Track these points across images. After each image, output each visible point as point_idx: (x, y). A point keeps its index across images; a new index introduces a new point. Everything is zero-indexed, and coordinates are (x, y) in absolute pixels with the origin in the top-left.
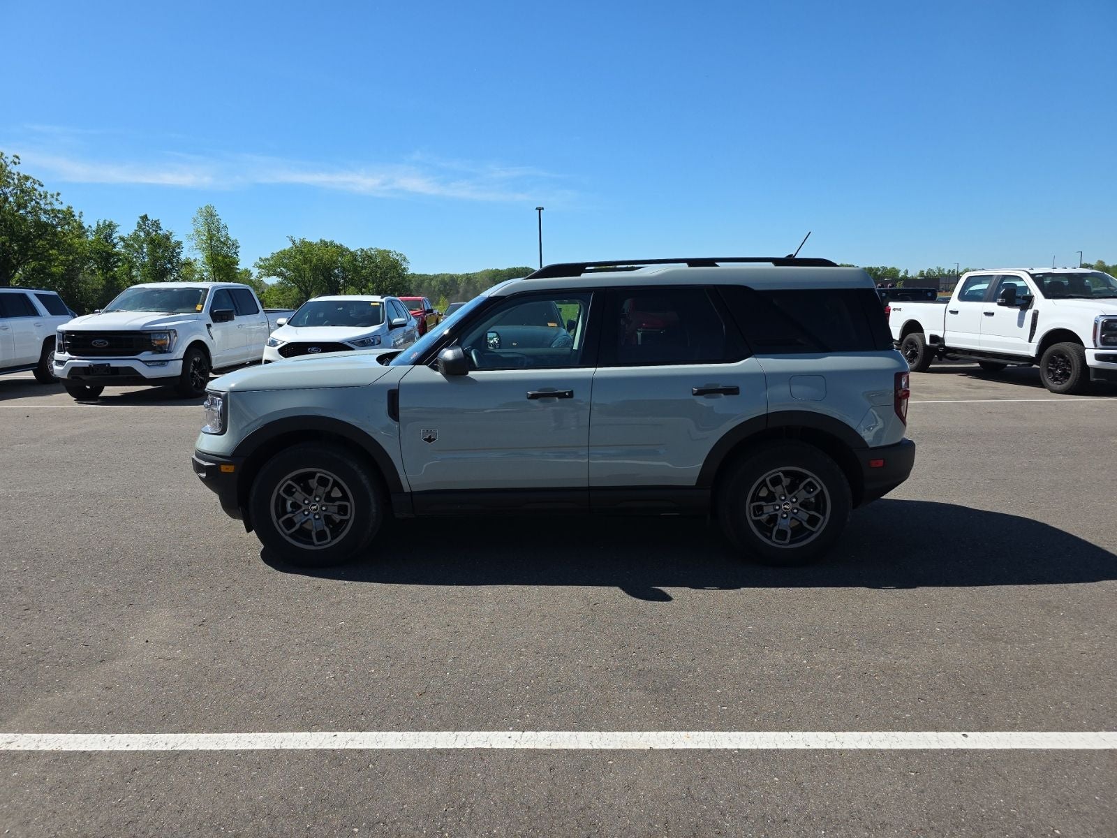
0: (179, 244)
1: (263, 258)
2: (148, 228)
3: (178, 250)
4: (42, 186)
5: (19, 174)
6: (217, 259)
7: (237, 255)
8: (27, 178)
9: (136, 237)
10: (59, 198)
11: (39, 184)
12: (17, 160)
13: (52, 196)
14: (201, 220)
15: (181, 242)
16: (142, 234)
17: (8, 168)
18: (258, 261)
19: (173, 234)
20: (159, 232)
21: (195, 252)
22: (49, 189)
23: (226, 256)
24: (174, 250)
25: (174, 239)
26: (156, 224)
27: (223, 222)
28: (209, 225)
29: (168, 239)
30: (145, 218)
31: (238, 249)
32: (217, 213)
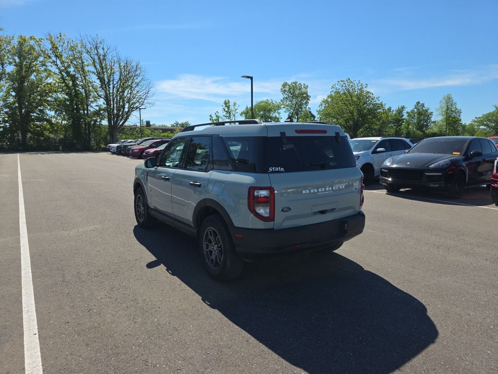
0: (431, 113)
1: (477, 117)
2: (419, 107)
3: (431, 116)
4: (373, 94)
5: (366, 91)
6: (449, 119)
7: (460, 117)
8: (368, 92)
9: (413, 111)
10: (379, 99)
11: (372, 94)
12: (366, 86)
13: (377, 98)
14: (444, 101)
15: (433, 112)
16: (416, 110)
17: (363, 89)
18: (474, 118)
19: (429, 109)
20: (423, 108)
21: (438, 116)
22: (375, 95)
23: (454, 117)
24: (429, 116)
25: (429, 111)
26: (423, 105)
27: (454, 101)
28: (447, 103)
29: (427, 111)
30: (419, 103)
31: (461, 114)
32: (452, 97)
